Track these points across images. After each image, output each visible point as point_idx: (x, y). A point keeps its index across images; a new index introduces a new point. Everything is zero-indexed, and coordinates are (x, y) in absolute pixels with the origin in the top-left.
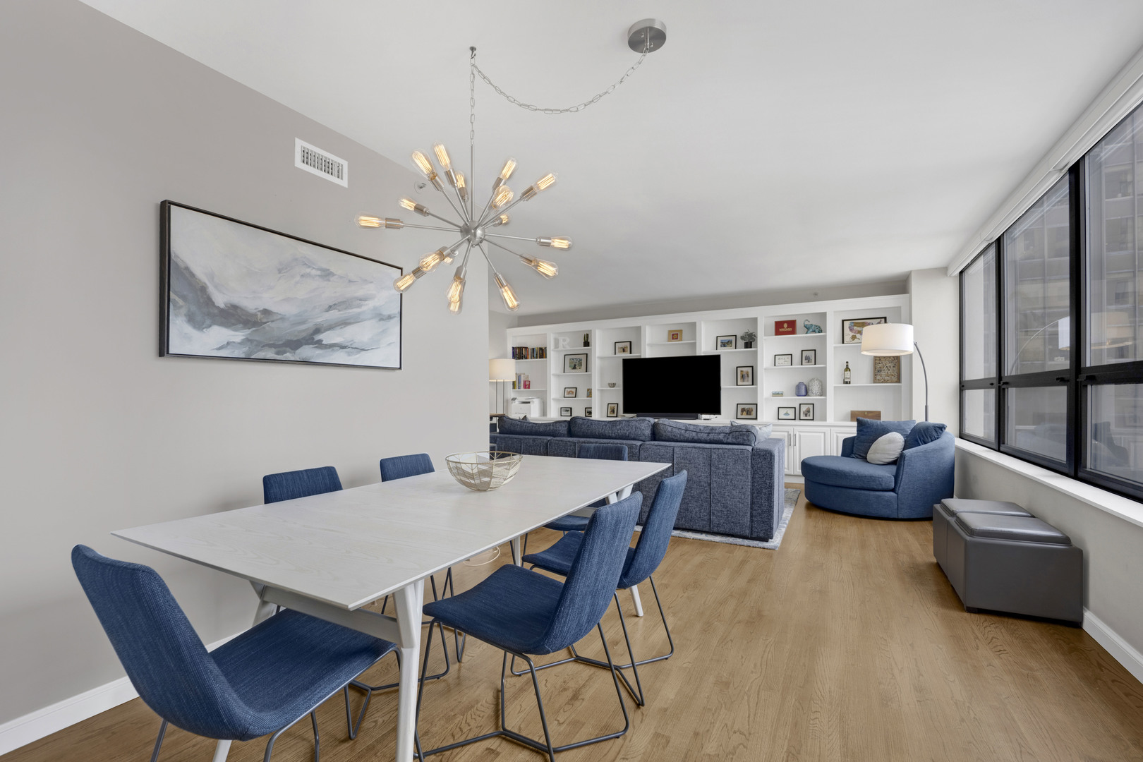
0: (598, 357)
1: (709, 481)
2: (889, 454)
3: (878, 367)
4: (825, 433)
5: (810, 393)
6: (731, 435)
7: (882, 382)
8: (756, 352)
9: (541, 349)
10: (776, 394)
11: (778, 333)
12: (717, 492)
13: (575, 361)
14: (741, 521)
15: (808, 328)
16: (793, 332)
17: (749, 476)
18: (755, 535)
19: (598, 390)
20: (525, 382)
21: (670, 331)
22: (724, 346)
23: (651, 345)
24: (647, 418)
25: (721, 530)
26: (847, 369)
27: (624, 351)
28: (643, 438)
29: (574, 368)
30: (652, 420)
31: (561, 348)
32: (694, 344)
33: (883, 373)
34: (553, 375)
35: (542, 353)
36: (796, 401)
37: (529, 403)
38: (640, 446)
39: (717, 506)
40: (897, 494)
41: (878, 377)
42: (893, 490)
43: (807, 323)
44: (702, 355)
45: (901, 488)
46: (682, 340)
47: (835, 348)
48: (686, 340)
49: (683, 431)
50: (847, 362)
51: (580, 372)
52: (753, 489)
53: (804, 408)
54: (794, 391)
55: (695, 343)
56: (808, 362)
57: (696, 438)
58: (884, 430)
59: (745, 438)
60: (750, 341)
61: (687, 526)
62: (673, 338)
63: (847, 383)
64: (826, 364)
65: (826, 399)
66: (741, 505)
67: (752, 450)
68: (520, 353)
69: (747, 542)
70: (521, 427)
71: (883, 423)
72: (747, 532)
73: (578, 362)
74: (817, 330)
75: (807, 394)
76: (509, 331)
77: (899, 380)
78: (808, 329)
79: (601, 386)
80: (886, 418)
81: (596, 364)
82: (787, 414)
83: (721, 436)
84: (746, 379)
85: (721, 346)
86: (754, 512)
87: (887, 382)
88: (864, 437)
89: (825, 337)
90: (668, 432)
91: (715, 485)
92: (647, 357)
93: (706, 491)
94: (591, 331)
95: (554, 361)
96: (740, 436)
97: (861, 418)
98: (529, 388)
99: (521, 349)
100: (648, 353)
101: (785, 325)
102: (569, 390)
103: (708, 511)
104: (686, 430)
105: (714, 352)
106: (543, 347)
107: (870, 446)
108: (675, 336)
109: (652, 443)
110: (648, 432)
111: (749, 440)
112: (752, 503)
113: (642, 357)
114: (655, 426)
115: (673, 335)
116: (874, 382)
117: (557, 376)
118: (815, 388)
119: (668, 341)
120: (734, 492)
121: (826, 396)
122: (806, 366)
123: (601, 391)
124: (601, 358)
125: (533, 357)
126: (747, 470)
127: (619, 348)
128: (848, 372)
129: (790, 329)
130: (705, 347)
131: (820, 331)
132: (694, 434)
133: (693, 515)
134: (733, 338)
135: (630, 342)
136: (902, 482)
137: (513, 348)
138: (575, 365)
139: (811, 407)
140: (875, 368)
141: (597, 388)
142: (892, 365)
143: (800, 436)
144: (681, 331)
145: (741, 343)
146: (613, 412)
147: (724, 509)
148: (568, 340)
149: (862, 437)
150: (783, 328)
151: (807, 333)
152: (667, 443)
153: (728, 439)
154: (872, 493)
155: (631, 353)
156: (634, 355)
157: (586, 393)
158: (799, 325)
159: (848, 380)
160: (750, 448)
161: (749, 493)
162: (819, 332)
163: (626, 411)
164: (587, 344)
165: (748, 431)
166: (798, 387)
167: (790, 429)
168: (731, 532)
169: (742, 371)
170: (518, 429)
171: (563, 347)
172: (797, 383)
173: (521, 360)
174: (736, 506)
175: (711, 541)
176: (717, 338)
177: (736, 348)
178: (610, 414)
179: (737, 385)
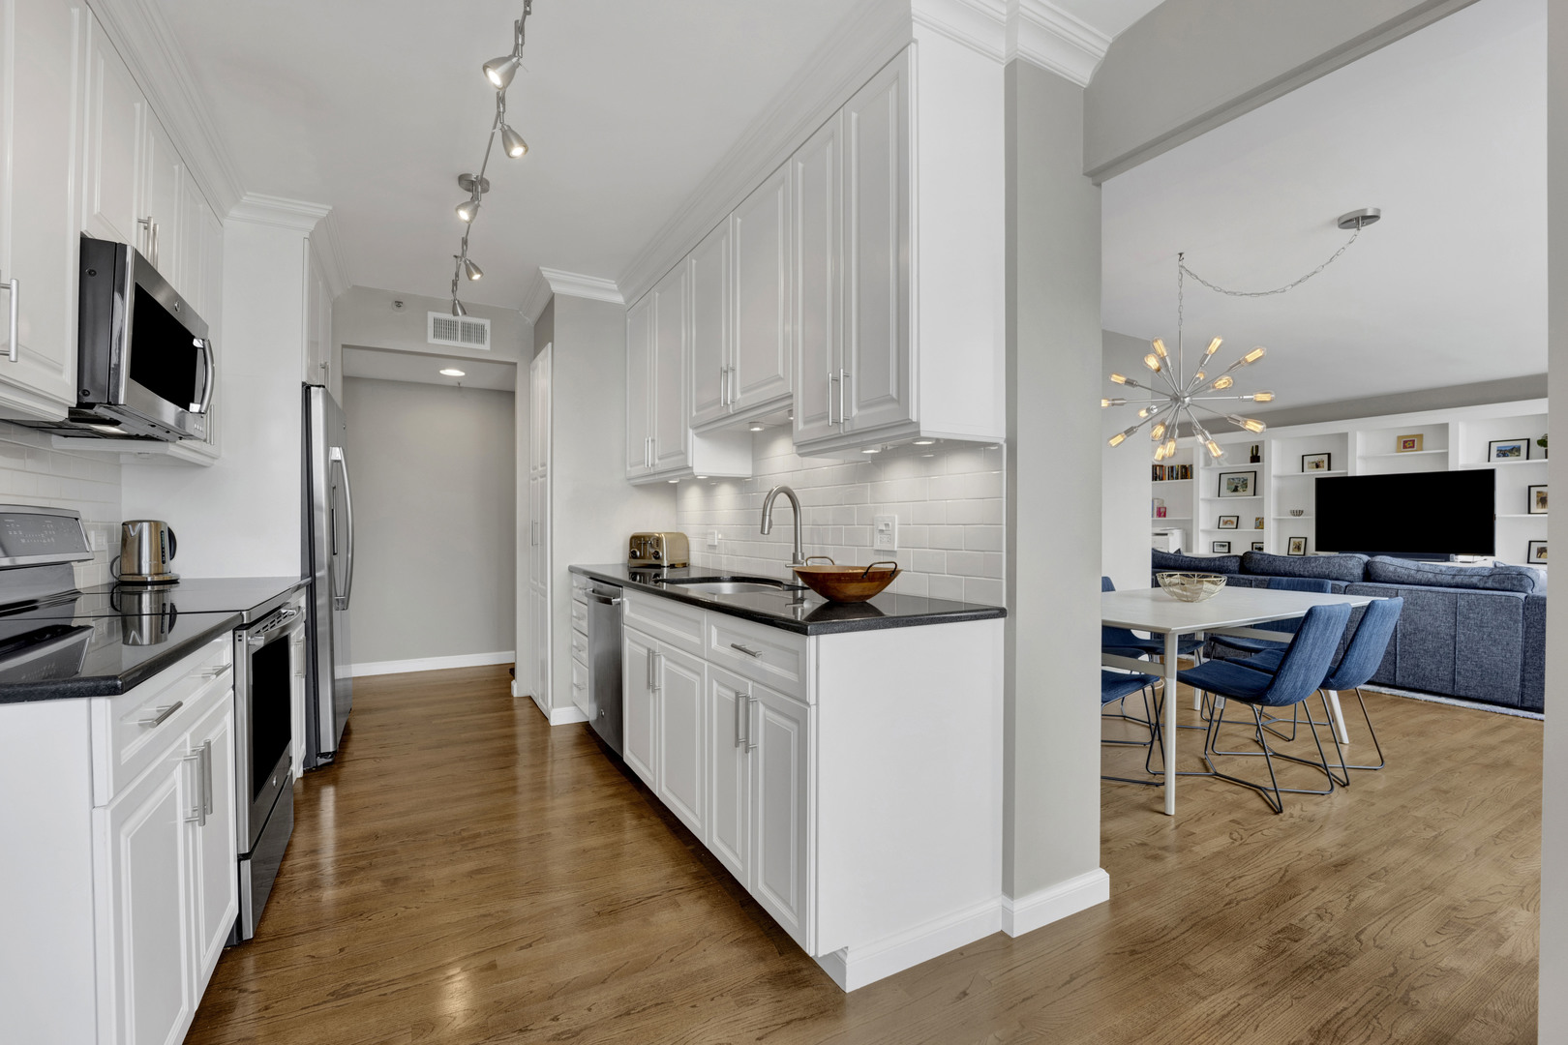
0: (1274, 476)
1: (1453, 634)
6: (1491, 578)
9: (1184, 467)
12: (1466, 647)
13: (1237, 481)
14: (1504, 685)
17: (1520, 629)
18: (1527, 704)
19: (1274, 519)
20: (1159, 508)
21: (1399, 438)
22: (1504, 455)
23: (1365, 458)
24: (1357, 555)
25: (1471, 694)
27: (1317, 466)
28: (1351, 578)
29: (1236, 490)
30: (1365, 558)
31: (1215, 464)
32: (1445, 456)
34: (1202, 499)
35: (1186, 472)
37: (1166, 534)
38: (1346, 587)
39: (1465, 664)
44: (1460, 469)
46: (1422, 450)
48: (1430, 448)
49: (1412, 572)
51: (1244, 497)
52: (1525, 647)
55: (1446, 454)
57: (1433, 580)
59: (1515, 583)
61: (1416, 685)
62: (1405, 447)
67: (1526, 597)
69: (1512, 711)
70: (1176, 561)
72: (1515, 700)
73: (1242, 483)
79: (1279, 514)
81: (1270, 485)
83: (1475, 580)
85: (1498, 456)
86: (1527, 676)
90: (1390, 571)
91: (1463, 638)
92: (1358, 474)
93: (1448, 645)
94: (1263, 442)
95: (1204, 482)
96: (1510, 580)
98: (1165, 516)
99: (1164, 467)
100: (1359, 468)
102: (1226, 519)
103: (1450, 670)
104: (1418, 571)
105: (1485, 466)
106: (1187, 464)
108: (1408, 443)
109: (1365, 584)
110: (1358, 571)
111: (1521, 586)
112: (1524, 664)
113: (1349, 475)
114: (1367, 565)
115: (1405, 442)
117: (1209, 501)
119: (1397, 452)
120: (1494, 649)
123: (1279, 521)
124: (1280, 477)
125: (1171, 477)
126: (1516, 622)
127: (1309, 463)
130: (1465, 456)
132: (1430, 576)
133: (1427, 674)
134: (1523, 443)
135: (1329, 455)
137: (1153, 467)
138: (1236, 487)
141: (1272, 517)
144: (1421, 436)
145: (1538, 451)
146: (1299, 548)
147: (1476, 669)
148: (1227, 455)
152: (1388, 585)
153: (1486, 582)
155: (1329, 469)
156: (1336, 472)
157: (1253, 523)
160: (1522, 596)
161: (1518, 650)
163: (1319, 548)
164: (1255, 458)
165: (1520, 574)
168: (1488, 697)
169: (1538, 493)
170: (1172, 564)
171: (1219, 463)
173: (1162, 482)
174: (1496, 665)
175: (1454, 706)
176: (1490, 443)
177: (1528, 458)
178: (1293, 550)
179: (1529, 513)
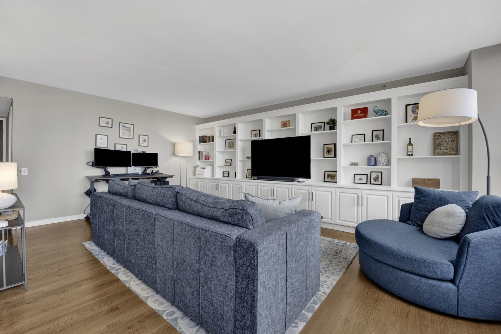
0: (240, 140)
2: (447, 229)
3: (437, 143)
4: (388, 196)
5: (378, 163)
7: (442, 155)
8: (336, 133)
10: (352, 164)
11: (353, 117)
12: (205, 283)
13: (231, 143)
15: (378, 112)
16: (365, 116)
17: (232, 272)
19: (240, 161)
20: (206, 156)
21: (282, 121)
22: (316, 130)
23: (269, 131)
25: (209, 330)
26: (410, 144)
27: (255, 135)
29: (230, 148)
31: (222, 135)
32: (294, 129)
33: (442, 147)
34: (219, 152)
35: (212, 139)
36: (367, 170)
37: (205, 168)
39: (205, 299)
40: (458, 287)
41: (438, 150)
42: (453, 281)
43: (376, 109)
44: (300, 136)
45: (463, 280)
46: (289, 127)
47: (398, 127)
48: (291, 127)
50: (410, 139)
51: (232, 150)
52: (236, 292)
53: (374, 175)
54: (366, 161)
56: (378, 139)
57: (200, 211)
58: (442, 201)
59: (240, 218)
60: (332, 125)
61: (184, 311)
63: (409, 155)
64: (391, 140)
65: (391, 168)
66: (225, 308)
67: (236, 238)
68: (203, 139)
71: (441, 193)
74: (384, 114)
75: (376, 164)
76: (197, 126)
77: (457, 152)
78: (376, 113)
80: (444, 188)
81: (239, 144)
82: (360, 179)
83: (219, 213)
84: (331, 153)
85: (314, 130)
86: (237, 323)
87: (446, 155)
88: (421, 205)
89: (390, 118)
95: (219, 144)
96: (236, 215)
97: (418, 187)
98: (209, 159)
99: (203, 137)
100: (267, 136)
101: (359, 112)
102: (228, 161)
105: (307, 134)
106: (212, 135)
107: (427, 215)
110: (172, 200)
112: (236, 310)
113: (263, 139)
114: (177, 195)
115: (284, 124)
116: (434, 155)
117: (221, 152)
118: (382, 159)
119: (282, 127)
121: (391, 166)
122: (375, 142)
124: (242, 141)
125: (209, 141)
126: (229, 264)
127: (253, 134)
128: (411, 147)
129: (363, 115)
130: (302, 131)
131: (387, 114)
134: (322, 124)
135: (260, 130)
136: (465, 274)
137: (200, 137)
138: (231, 146)
139: (380, 174)
140: (435, 143)
142: (451, 140)
143: (367, 198)
144: (289, 121)
145: (327, 127)
147: (210, 306)
148: (226, 131)
149: (419, 205)
150: (358, 114)
151: (376, 116)
153: (224, 217)
154: (423, 280)
155: (260, 136)
158: (370, 111)
159: (411, 153)
161: (232, 295)
162: (385, 115)
164: (235, 132)
166: (369, 159)
167: (359, 192)
169: (327, 147)
171: (224, 135)
172: (369, 156)
173: (204, 143)
174: (220, 306)
176: (312, 124)
177: (324, 131)
178: (248, 176)
179: (324, 157)
